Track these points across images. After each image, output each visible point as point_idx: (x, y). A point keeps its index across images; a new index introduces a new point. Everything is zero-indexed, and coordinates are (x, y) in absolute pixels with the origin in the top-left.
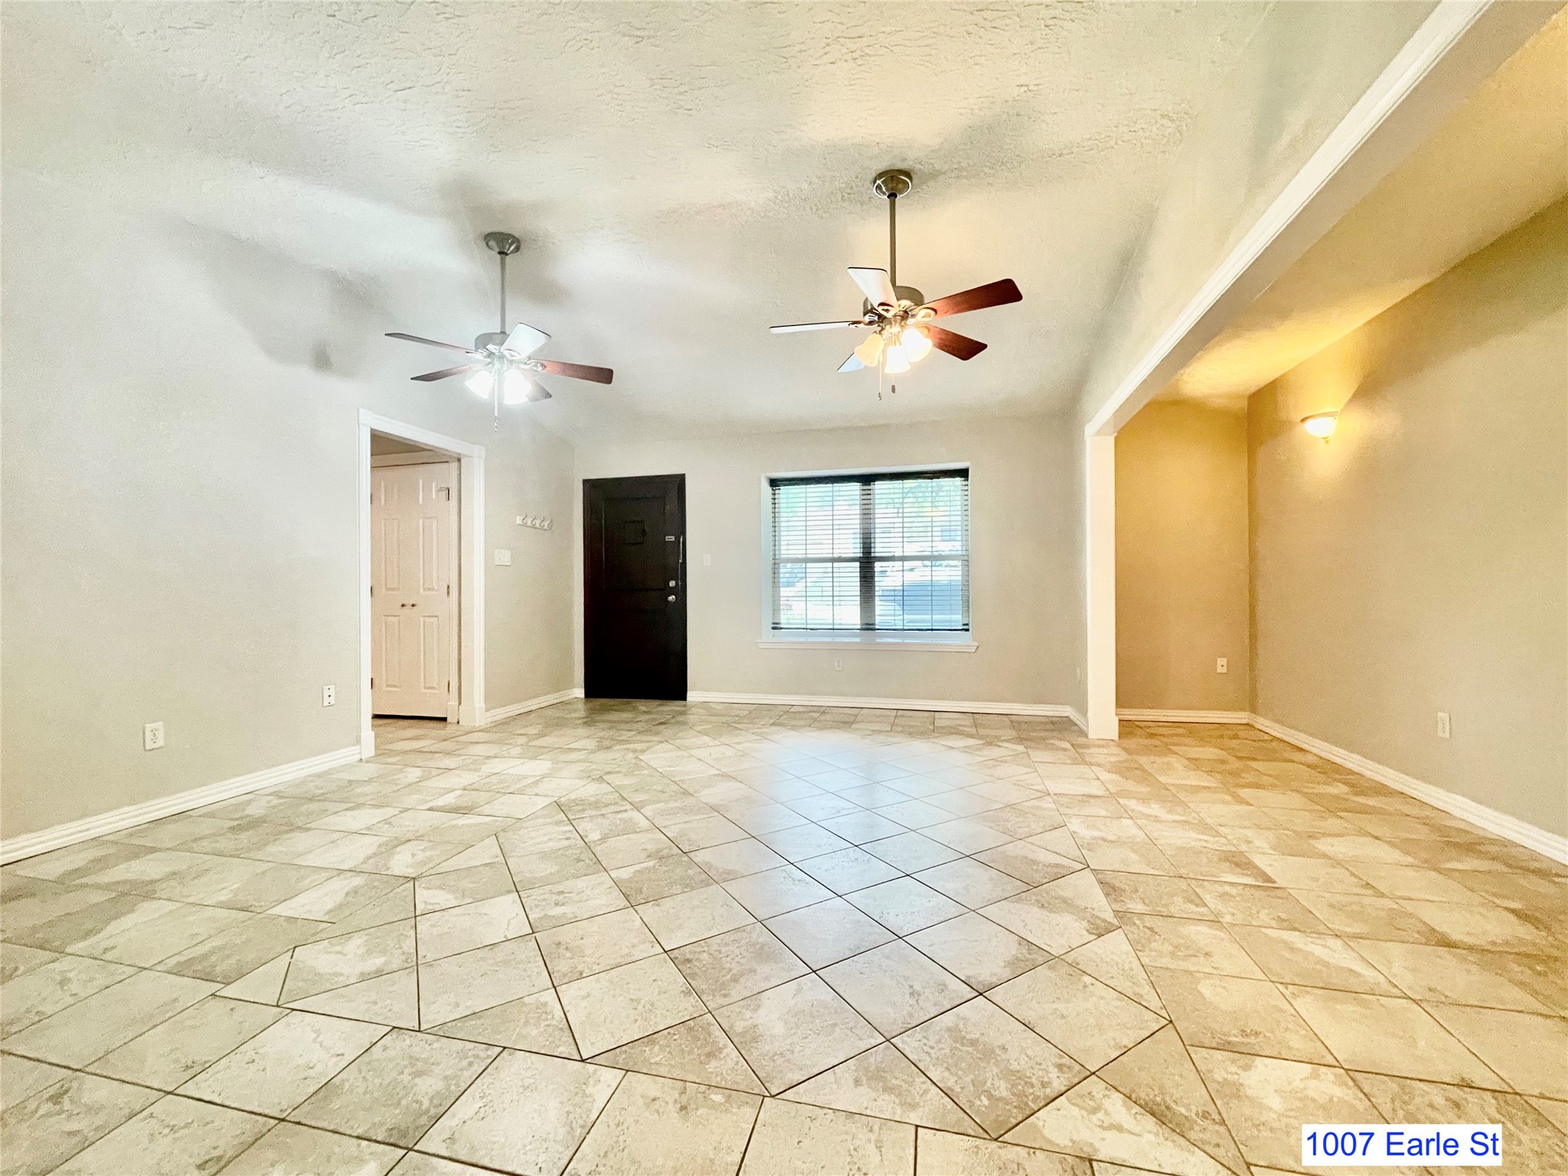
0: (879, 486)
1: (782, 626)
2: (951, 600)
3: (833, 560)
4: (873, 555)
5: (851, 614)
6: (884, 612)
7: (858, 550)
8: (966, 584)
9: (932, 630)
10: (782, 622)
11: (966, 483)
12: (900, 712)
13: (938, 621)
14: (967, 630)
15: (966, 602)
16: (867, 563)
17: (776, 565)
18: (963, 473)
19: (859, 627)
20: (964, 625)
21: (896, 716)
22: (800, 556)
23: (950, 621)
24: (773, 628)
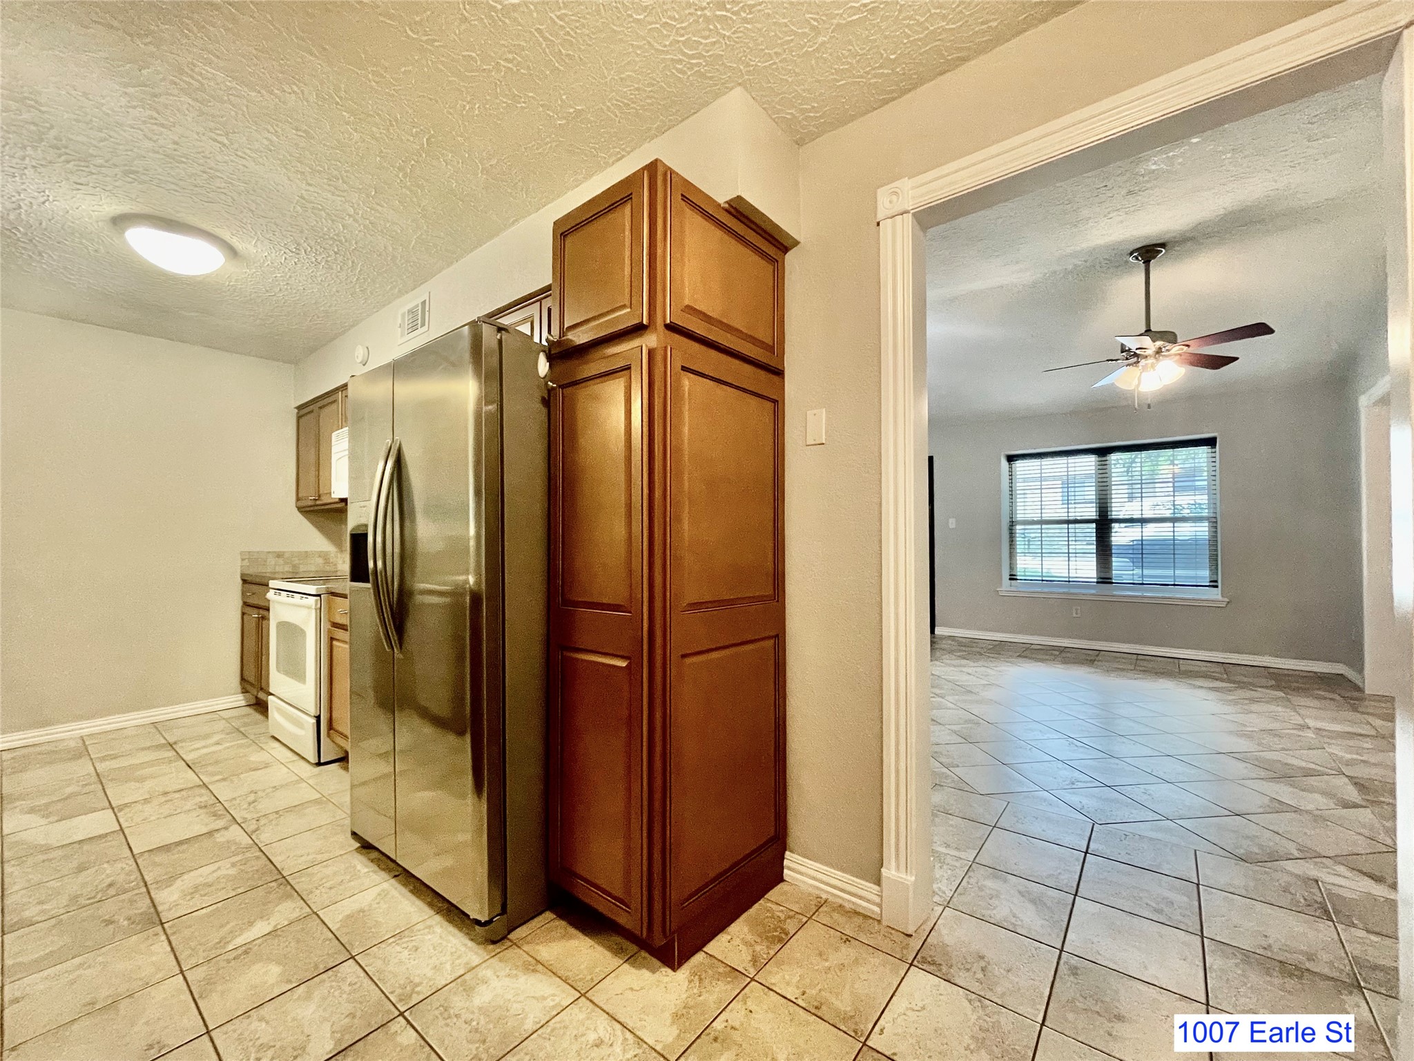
0: (1114, 457)
1: (1018, 578)
2: (1196, 558)
3: (1068, 522)
4: (1109, 517)
5: (1087, 569)
6: (1121, 568)
7: (1094, 514)
8: (1213, 541)
9: (1174, 585)
10: (1018, 574)
11: (1213, 450)
12: (1140, 657)
13: (1180, 577)
14: (1217, 587)
15: (1214, 559)
16: (1104, 524)
17: (1012, 524)
18: (1211, 442)
19: (1095, 580)
20: (1211, 582)
21: (1137, 659)
22: (1035, 519)
23: (1195, 577)
24: (1010, 579)
